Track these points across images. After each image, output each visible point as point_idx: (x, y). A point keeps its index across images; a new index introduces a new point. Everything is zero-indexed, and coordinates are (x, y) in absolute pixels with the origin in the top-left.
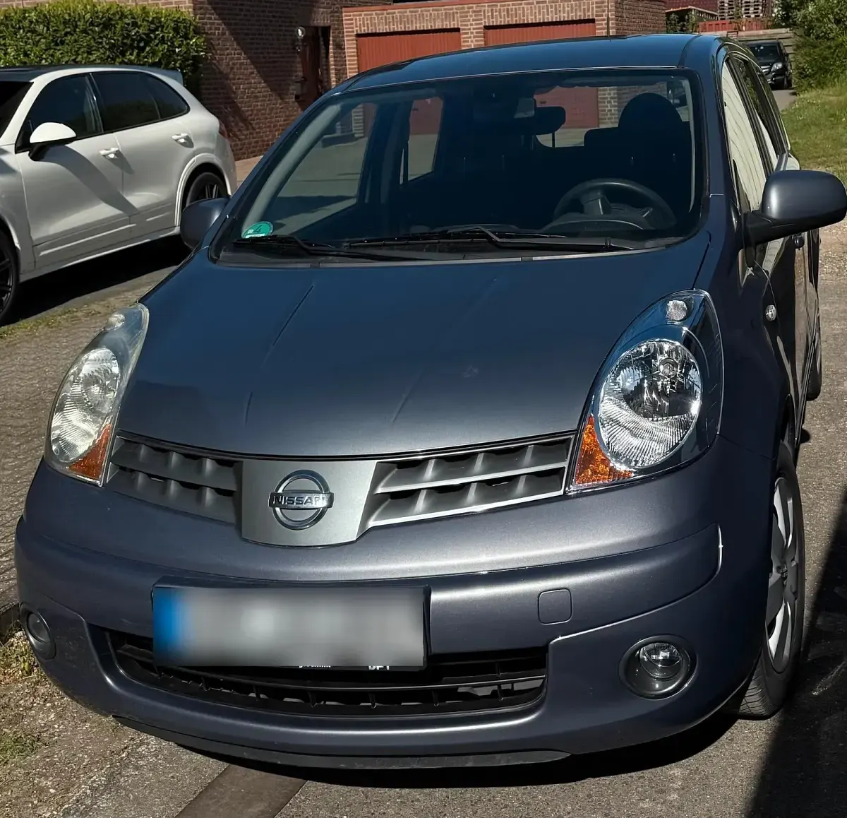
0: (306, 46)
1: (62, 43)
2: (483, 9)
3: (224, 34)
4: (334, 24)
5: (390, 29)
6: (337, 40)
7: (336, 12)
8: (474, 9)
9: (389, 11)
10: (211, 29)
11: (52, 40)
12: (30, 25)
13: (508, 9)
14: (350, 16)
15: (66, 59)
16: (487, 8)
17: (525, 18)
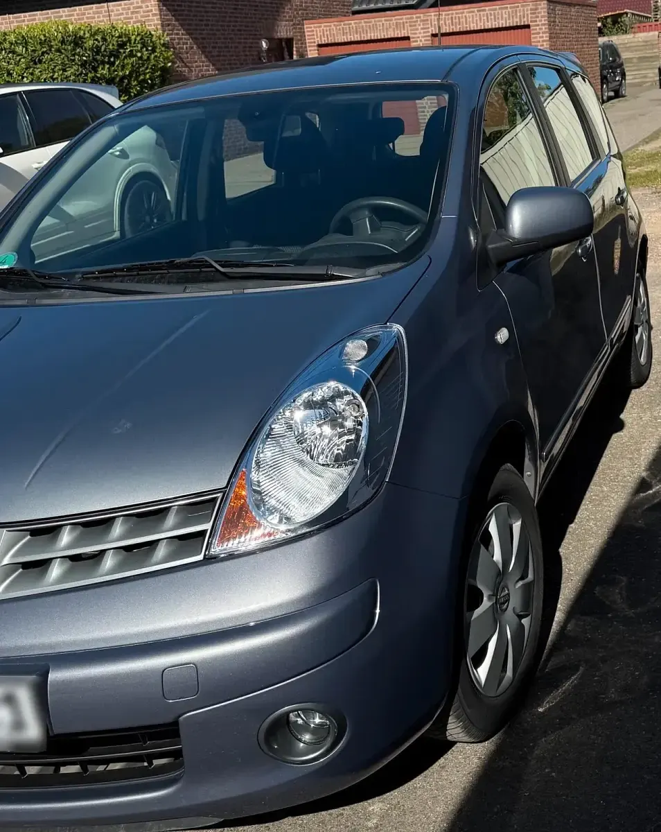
0: (271, 57)
1: (40, 62)
2: (429, 18)
3: (192, 48)
4: (297, 36)
5: (347, 39)
6: (301, 50)
7: (298, 25)
8: (422, 18)
9: (346, 22)
10: (179, 44)
11: (31, 59)
12: (11, 47)
13: (452, 18)
14: (311, 28)
15: (44, 76)
16: (433, 17)
17: (468, 26)
